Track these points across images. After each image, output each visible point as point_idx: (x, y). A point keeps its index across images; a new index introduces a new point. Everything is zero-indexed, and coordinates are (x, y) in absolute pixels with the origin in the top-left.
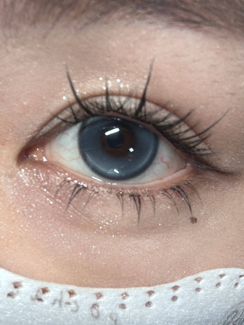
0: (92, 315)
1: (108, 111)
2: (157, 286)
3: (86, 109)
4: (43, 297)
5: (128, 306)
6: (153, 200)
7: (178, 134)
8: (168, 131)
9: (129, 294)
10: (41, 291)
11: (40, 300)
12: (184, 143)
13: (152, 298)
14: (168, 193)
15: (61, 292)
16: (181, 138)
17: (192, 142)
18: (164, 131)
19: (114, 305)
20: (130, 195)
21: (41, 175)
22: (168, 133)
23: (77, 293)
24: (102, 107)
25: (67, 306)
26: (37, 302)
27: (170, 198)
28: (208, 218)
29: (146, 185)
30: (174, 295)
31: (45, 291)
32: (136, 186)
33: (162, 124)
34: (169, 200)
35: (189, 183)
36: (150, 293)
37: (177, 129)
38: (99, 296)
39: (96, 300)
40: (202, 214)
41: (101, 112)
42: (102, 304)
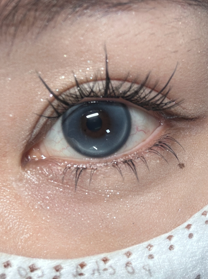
0: (129, 272)
1: (82, 98)
2: (173, 230)
3: (64, 102)
4: (83, 271)
5: (154, 255)
6: (144, 160)
7: (144, 97)
8: (136, 98)
9: (152, 245)
10: (79, 267)
11: (81, 274)
12: (152, 103)
13: (173, 242)
14: (154, 150)
15: (97, 262)
16: (147, 100)
17: (158, 100)
18: (133, 99)
19: (144, 258)
20: (123, 162)
21: (45, 170)
22: (136, 99)
23: (110, 258)
24: (76, 96)
25: (105, 272)
26: (79, 277)
27: (157, 153)
28: (193, 161)
29: (134, 149)
30: (189, 233)
31: (82, 266)
32: (125, 153)
33: (129, 93)
34: (157, 155)
35: (167, 136)
36: (170, 238)
37: (142, 93)
38: (128, 255)
39: (127, 259)
40: (187, 159)
41: (76, 101)
42: (134, 260)
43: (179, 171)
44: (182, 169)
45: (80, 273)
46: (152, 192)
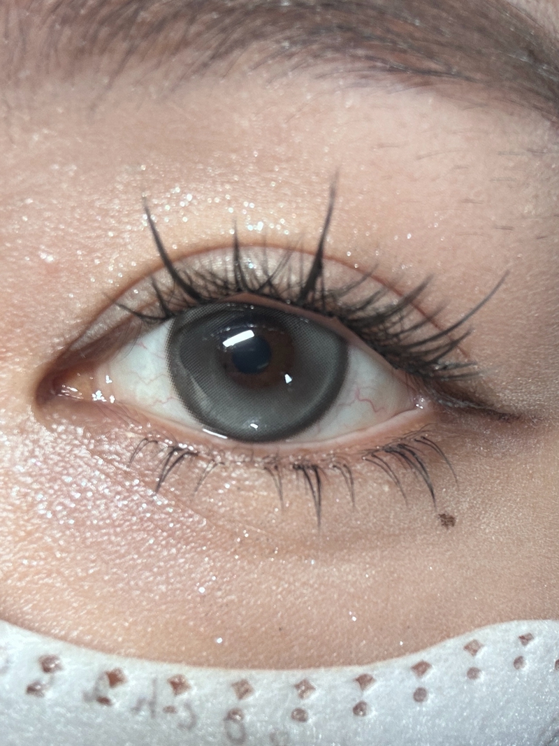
2: (379, 664)
4: (111, 693)
11: (105, 701)
13: (369, 694)
15: (155, 681)
23: (192, 683)
26: (97, 705)
30: (417, 686)
31: (114, 679)
39: (237, 701)
41: (222, 294)
42: (252, 710)
43: (438, 532)
44: (448, 529)
45: (103, 695)
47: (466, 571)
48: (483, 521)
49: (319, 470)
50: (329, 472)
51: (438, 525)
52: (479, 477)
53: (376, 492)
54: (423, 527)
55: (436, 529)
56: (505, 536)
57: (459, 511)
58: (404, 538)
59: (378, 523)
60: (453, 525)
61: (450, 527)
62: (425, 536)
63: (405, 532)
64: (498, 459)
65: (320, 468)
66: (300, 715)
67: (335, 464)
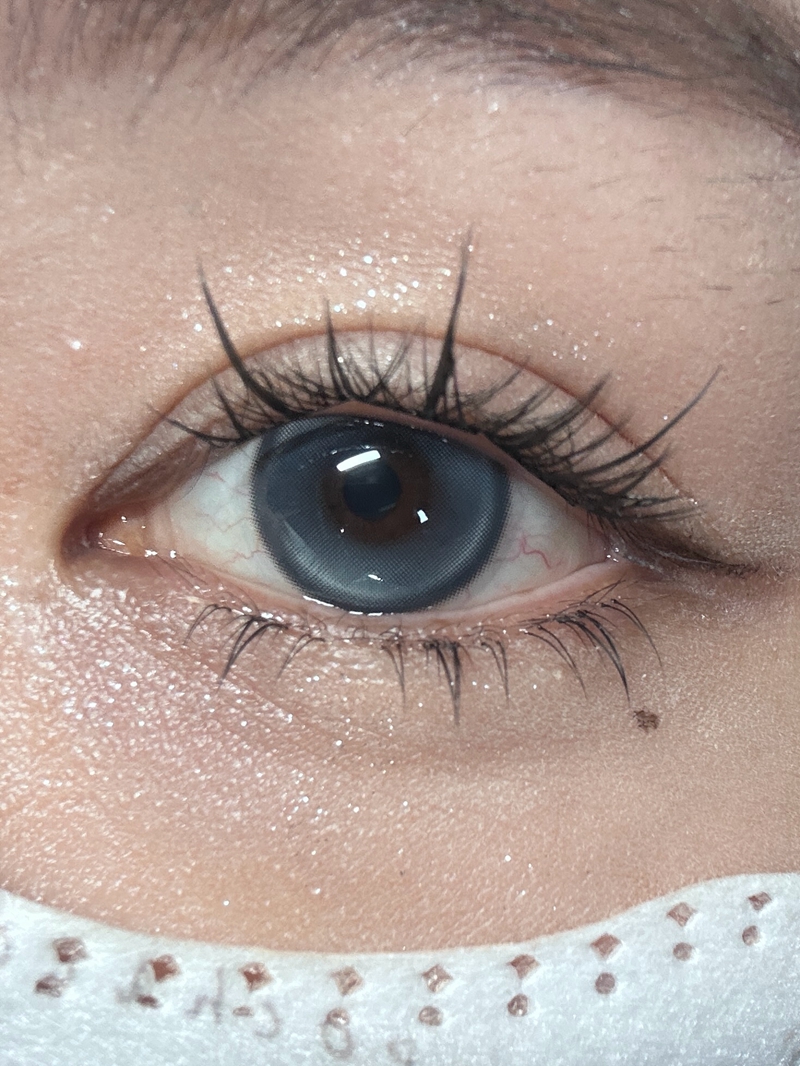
1: (342, 398)
5: (446, 1013)
7: (567, 458)
8: (536, 449)
9: (448, 971)
12: (590, 484)
14: (550, 634)
16: (577, 468)
18: (526, 452)
22: (538, 457)
35: (617, 602)
37: (561, 442)
39: (339, 998)
40: (674, 703)
41: (318, 403)
42: (361, 1010)
43: (632, 737)
44: (647, 732)
45: (145, 993)
46: (507, 780)
47: (674, 794)
48: (701, 721)
49: (459, 650)
50: (475, 652)
51: (633, 727)
52: (697, 658)
53: (544, 681)
54: (609, 729)
55: (630, 733)
56: (734, 743)
57: (664, 707)
58: (582, 745)
59: (544, 723)
60: (655, 727)
61: (650, 729)
62: (614, 742)
63: (584, 736)
64: (726, 630)
65: (463, 647)
66: (431, 1016)
67: (484, 640)
